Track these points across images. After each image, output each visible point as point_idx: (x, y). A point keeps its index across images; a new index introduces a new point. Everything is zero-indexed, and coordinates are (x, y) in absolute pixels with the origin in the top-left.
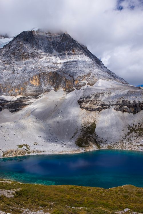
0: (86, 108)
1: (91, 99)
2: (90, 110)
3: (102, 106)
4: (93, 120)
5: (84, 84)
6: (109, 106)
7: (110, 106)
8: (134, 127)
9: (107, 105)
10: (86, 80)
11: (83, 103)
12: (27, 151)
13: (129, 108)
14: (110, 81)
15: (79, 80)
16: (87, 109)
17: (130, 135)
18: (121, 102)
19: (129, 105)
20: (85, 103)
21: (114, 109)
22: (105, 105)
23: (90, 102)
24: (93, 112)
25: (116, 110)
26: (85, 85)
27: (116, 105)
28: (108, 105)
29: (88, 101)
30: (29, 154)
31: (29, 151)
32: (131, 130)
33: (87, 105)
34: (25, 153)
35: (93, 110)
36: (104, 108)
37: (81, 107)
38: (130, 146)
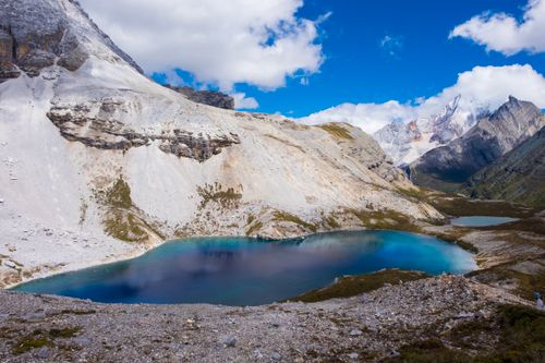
0: (82, 140)
1: (91, 115)
2: (98, 147)
3: (128, 138)
4: (114, 172)
5: (48, 62)
6: (145, 141)
7: (147, 141)
8: (209, 190)
9: (140, 136)
10: (50, 49)
11: (70, 124)
12: (20, 270)
13: (191, 148)
14: (117, 65)
15: (32, 47)
16: (88, 142)
17: (207, 206)
18: (172, 134)
19: (190, 142)
20: (75, 122)
21: (160, 147)
22: (135, 137)
23: (89, 123)
24: (107, 151)
25: (164, 151)
26: (52, 64)
27: (163, 138)
28: (143, 138)
29: (85, 120)
30: (30, 279)
31: (24, 269)
32: (204, 197)
33: (84, 131)
34: (18, 278)
35: (106, 146)
36: (133, 144)
37: (64, 135)
38: (215, 228)
